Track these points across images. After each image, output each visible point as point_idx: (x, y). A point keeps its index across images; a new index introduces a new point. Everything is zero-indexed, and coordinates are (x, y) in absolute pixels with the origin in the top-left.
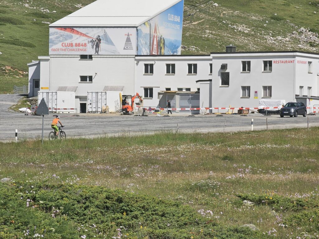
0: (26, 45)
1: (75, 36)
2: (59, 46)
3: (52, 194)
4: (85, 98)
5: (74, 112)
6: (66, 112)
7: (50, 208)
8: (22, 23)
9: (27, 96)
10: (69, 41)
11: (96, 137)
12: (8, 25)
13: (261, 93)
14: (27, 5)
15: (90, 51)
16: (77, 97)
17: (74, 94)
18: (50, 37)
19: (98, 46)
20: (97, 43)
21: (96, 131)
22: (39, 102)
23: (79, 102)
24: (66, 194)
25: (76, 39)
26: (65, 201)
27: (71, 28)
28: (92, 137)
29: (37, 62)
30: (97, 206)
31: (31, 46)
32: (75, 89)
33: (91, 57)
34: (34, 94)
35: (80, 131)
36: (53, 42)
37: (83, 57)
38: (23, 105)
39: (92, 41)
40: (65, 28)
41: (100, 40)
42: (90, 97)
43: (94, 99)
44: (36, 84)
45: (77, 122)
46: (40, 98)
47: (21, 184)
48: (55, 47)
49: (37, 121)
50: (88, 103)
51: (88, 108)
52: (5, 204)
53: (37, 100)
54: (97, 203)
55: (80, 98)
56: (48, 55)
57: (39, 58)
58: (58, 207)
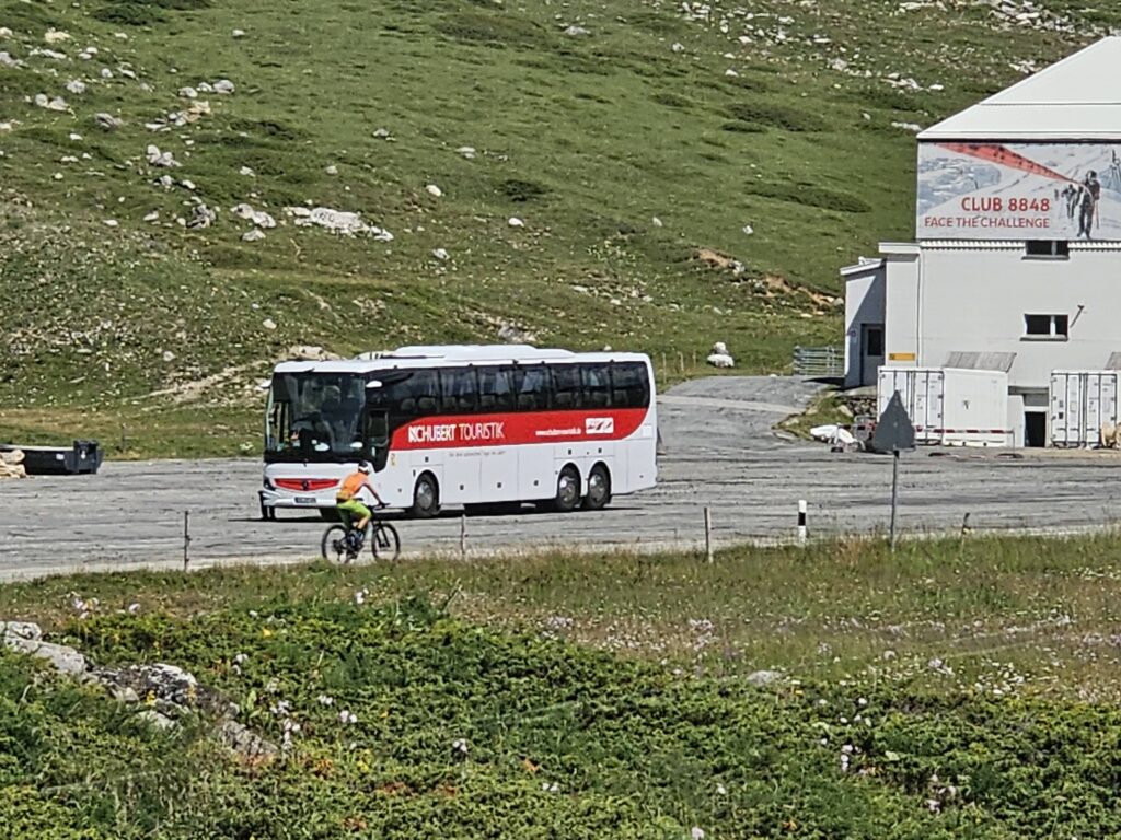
0: (834, 202)
1: (1009, 173)
2: (952, 208)
3: (928, 727)
4: (1042, 395)
5: (1004, 442)
6: (975, 441)
7: (922, 779)
8: (820, 127)
9: (839, 383)
10: (987, 192)
11: (1075, 531)
12: (776, 132)
14: (839, 65)
15: (1061, 226)
16: (1013, 391)
17: (1005, 382)
18: (920, 177)
19: (1087, 209)
20: (1086, 198)
21: (1078, 513)
22: (882, 406)
23: (1021, 408)
24: (978, 730)
25: (1014, 183)
26: (976, 755)
27: (996, 146)
28: (1063, 533)
29: (877, 263)
30: (1087, 775)
31: (853, 207)
32: (1006, 363)
33: (1063, 248)
34: (865, 376)
35: (1026, 510)
36: (928, 195)
37: (1037, 248)
38: (826, 414)
39: (1070, 192)
40: (973, 144)
41: (1095, 188)
42: (1057, 391)
43: (1075, 399)
44: (872, 340)
45: (1015, 481)
46: (884, 392)
47: (820, 693)
48: (936, 212)
49: (874, 474)
50: (1051, 410)
51: (1053, 430)
52: (765, 762)
53: (873, 400)
54: (1086, 762)
55: (1027, 395)
56: (913, 240)
57: (883, 248)
58: (948, 773)
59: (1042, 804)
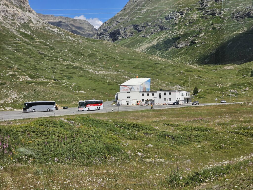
0: (114, 90)
1: (126, 87)
2: (122, 90)
3: (121, 124)
4: (128, 102)
5: (126, 105)
6: (124, 105)
7: (121, 127)
8: (113, 85)
10: (124, 89)
11: (131, 111)
12: (110, 85)
13: (169, 100)
14: (115, 81)
16: (126, 102)
18: (120, 88)
19: (131, 90)
20: (131, 89)
21: (131, 109)
22: (118, 103)
23: (127, 103)
24: (124, 124)
27: (125, 86)
28: (130, 111)
30: (131, 126)
32: (126, 100)
34: (116, 101)
35: (127, 109)
36: (121, 89)
38: (114, 104)
40: (123, 86)
41: (131, 88)
44: (117, 99)
45: (127, 107)
46: (118, 102)
47: (114, 122)
49: (117, 107)
50: (129, 103)
51: (129, 104)
52: (110, 126)
53: (117, 102)
55: (127, 102)
56: (119, 92)
57: (118, 93)
59: (128, 128)
